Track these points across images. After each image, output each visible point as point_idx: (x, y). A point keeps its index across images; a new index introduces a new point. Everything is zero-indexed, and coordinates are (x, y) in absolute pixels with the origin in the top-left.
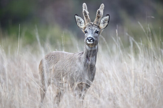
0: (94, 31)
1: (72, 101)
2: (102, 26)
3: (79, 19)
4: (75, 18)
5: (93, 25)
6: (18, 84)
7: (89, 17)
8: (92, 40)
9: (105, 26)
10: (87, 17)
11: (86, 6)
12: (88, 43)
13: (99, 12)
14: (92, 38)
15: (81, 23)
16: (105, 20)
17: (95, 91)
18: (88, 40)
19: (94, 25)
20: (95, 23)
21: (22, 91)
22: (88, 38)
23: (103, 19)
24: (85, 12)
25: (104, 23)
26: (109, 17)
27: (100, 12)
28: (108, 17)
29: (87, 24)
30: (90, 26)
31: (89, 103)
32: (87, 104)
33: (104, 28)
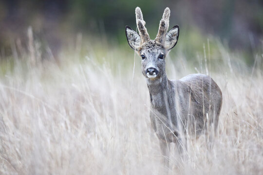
0: (157, 56)
1: (222, 151)
2: (167, 45)
3: (132, 35)
4: (126, 32)
5: (154, 46)
6: (134, 125)
7: (147, 33)
8: (154, 73)
9: (173, 44)
10: (143, 32)
11: (141, 13)
12: (149, 76)
13: (163, 25)
14: (155, 69)
15: (135, 41)
16: (173, 35)
17: (258, 135)
18: (148, 73)
19: (156, 46)
20: (157, 42)
21: (140, 135)
22: (147, 70)
23: (169, 34)
24: (140, 24)
25: (171, 40)
26: (179, 30)
27: (165, 24)
28: (176, 30)
29: (145, 43)
30: (149, 47)
31: (249, 153)
32: (245, 155)
33: (171, 47)
